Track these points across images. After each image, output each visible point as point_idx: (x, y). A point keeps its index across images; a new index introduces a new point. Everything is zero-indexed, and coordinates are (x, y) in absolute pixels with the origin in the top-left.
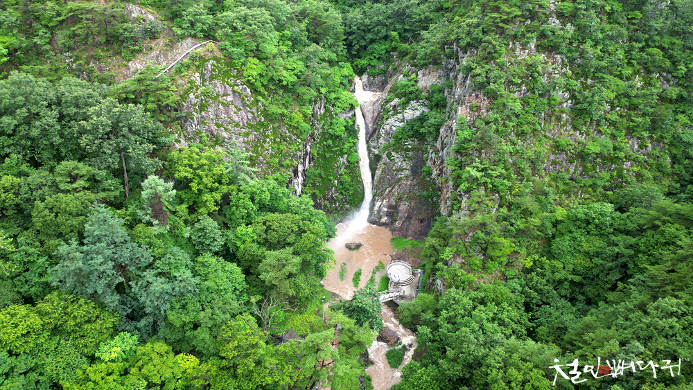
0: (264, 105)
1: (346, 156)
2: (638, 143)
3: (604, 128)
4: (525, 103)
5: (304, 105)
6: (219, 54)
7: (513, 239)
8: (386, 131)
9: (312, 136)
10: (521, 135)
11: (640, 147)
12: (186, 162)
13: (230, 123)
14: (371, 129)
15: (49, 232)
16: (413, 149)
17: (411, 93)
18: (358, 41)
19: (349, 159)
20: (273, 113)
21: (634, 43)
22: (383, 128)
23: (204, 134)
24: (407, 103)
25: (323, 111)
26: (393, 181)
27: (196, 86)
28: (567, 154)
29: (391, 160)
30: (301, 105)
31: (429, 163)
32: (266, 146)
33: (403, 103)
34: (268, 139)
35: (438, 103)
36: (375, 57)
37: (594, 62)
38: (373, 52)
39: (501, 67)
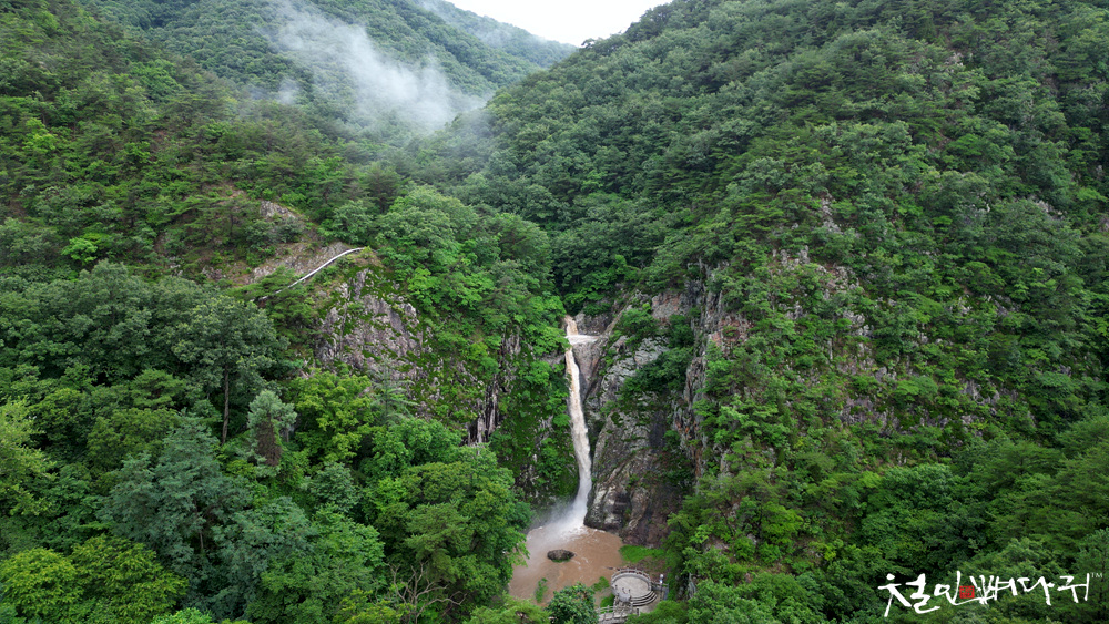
0: (434, 332)
1: (551, 418)
2: (978, 389)
3: (921, 365)
4: (801, 326)
5: (490, 335)
6: (377, 263)
7: (800, 511)
8: (610, 383)
9: (501, 381)
10: (801, 367)
11: (981, 393)
12: (315, 388)
13: (383, 352)
14: (588, 382)
15: (108, 462)
16: (651, 407)
17: (643, 324)
18: (571, 270)
19: (556, 422)
20: (446, 341)
21: (946, 255)
22: (606, 379)
23: (344, 365)
24: (639, 341)
25: (517, 350)
26: (623, 457)
27: (341, 299)
28: (872, 399)
29: (619, 426)
30: (487, 335)
31: (675, 426)
32: (432, 387)
33: (633, 342)
34: (436, 379)
35: (684, 339)
36: (594, 289)
37: (892, 275)
38: (592, 283)
39: (764, 278)
